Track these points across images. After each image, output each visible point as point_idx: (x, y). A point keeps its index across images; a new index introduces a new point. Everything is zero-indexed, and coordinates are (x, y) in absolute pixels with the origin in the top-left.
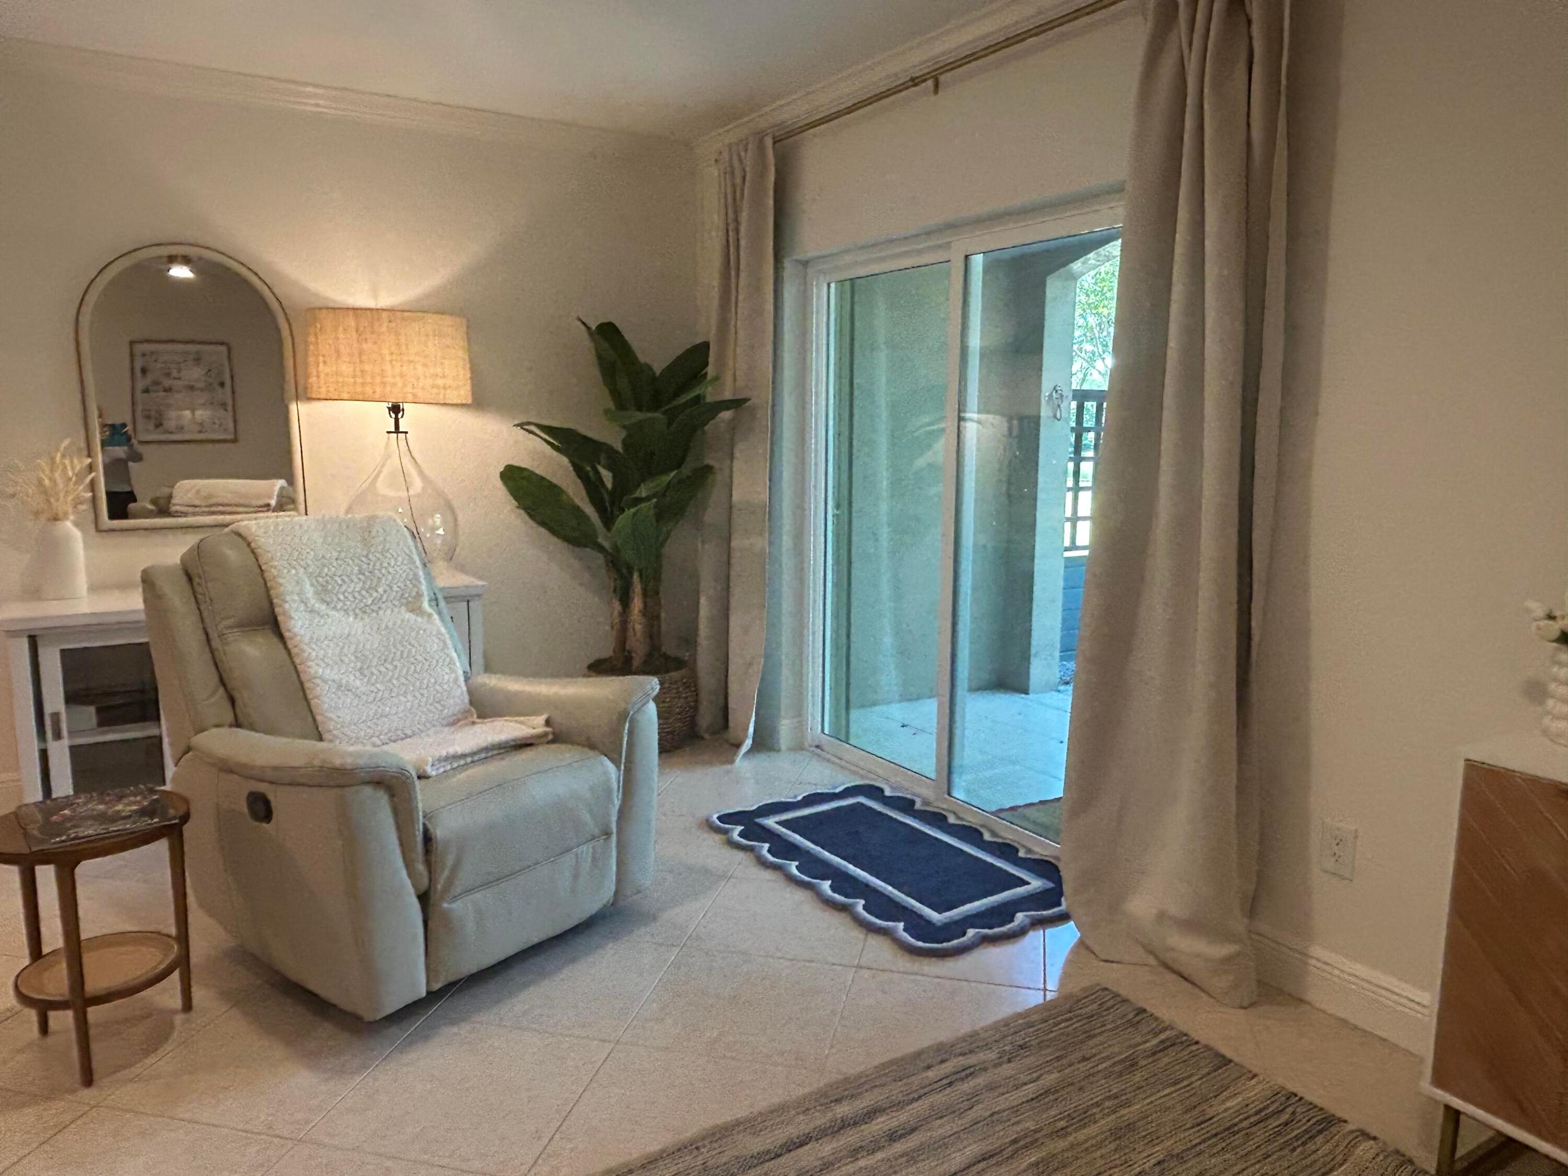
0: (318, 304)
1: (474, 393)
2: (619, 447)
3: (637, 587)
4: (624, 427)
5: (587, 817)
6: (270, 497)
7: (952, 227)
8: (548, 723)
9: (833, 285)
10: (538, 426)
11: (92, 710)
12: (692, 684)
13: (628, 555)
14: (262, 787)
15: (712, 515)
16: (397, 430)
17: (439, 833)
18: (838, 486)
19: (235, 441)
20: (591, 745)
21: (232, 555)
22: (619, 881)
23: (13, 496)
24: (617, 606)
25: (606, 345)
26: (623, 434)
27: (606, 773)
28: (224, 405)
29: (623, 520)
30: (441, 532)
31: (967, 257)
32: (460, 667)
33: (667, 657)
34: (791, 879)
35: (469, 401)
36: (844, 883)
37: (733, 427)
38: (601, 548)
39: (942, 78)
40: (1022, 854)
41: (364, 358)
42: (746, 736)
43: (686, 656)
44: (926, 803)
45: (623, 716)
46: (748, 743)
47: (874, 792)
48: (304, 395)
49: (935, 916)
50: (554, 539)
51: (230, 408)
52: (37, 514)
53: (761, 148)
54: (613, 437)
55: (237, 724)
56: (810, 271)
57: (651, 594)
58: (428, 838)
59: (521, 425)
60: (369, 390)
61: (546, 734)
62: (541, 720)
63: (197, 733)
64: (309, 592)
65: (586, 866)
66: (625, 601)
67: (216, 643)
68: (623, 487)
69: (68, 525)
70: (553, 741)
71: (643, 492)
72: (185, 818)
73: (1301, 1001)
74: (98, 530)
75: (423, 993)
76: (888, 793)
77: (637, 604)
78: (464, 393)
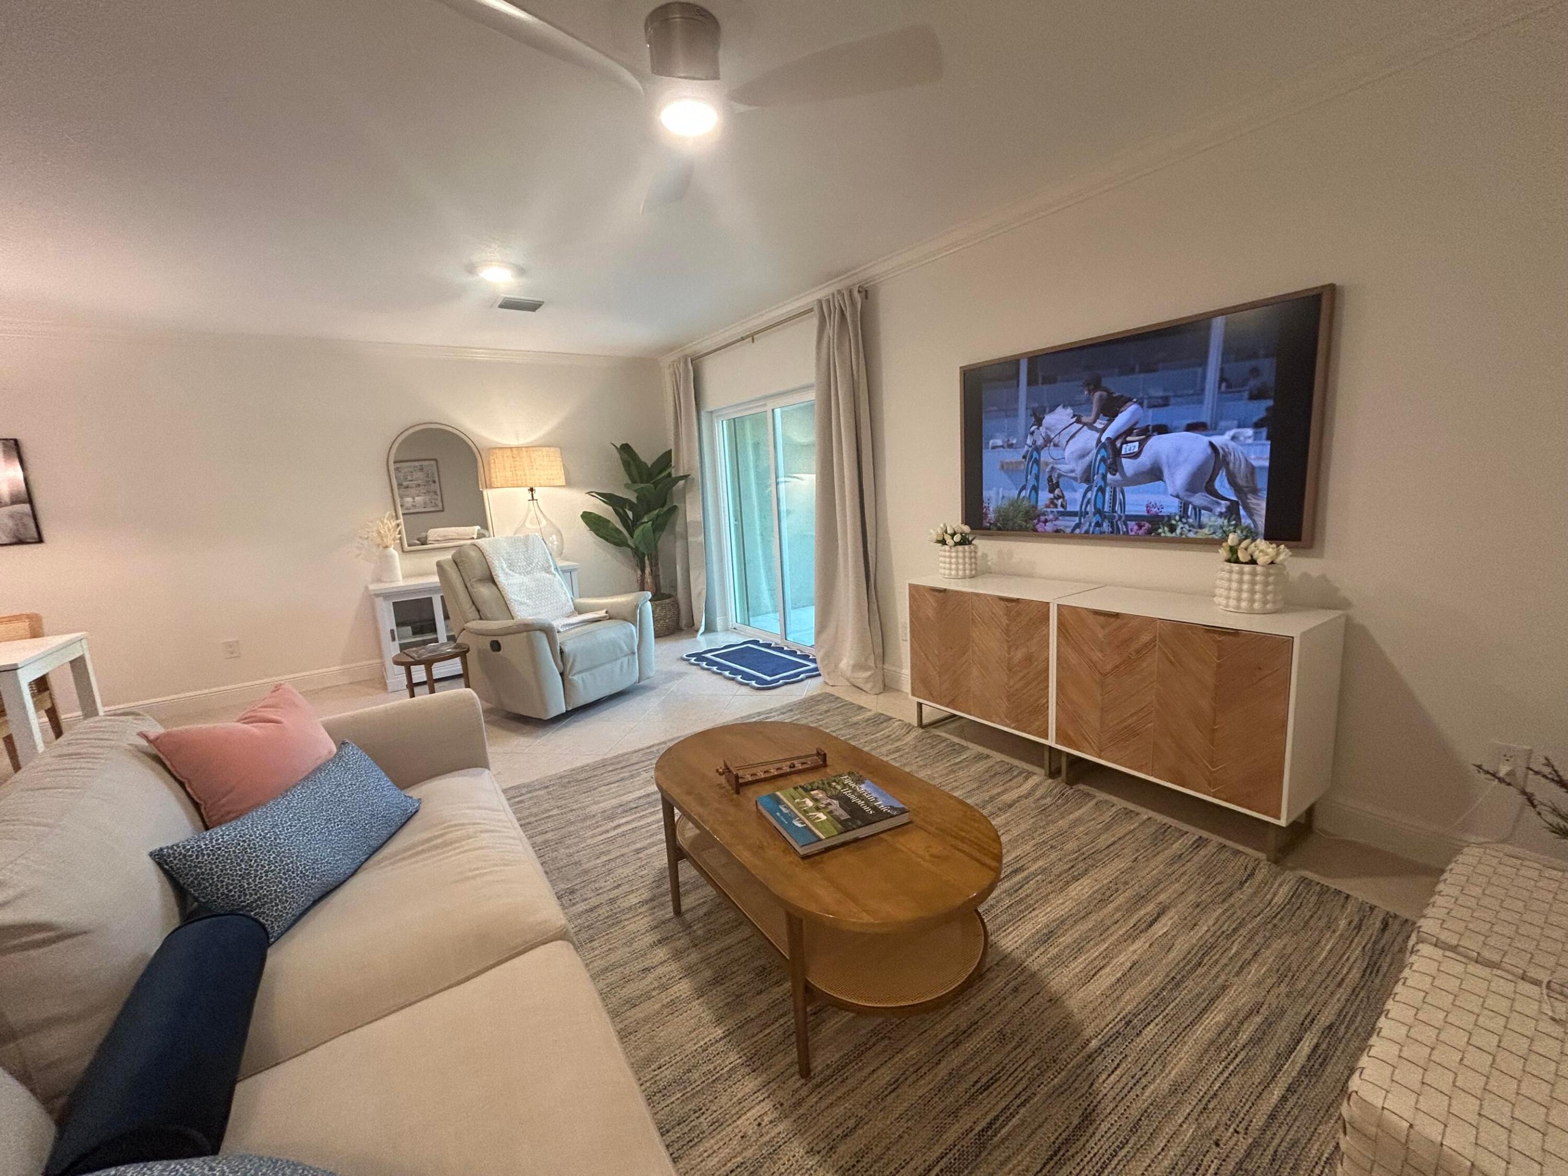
0: (493, 445)
1: (566, 480)
2: (635, 501)
3: (647, 562)
4: (635, 491)
5: (625, 648)
6: (473, 534)
7: (766, 398)
8: (607, 612)
9: (724, 422)
10: (596, 493)
11: (410, 627)
12: (676, 604)
13: (642, 548)
14: (495, 638)
15: (679, 528)
16: (533, 499)
17: (566, 649)
18: (735, 511)
19: (443, 511)
20: (625, 620)
21: (473, 553)
22: (640, 673)
23: (367, 538)
24: (639, 572)
25: (626, 456)
26: (636, 495)
27: (632, 630)
28: (435, 492)
29: (637, 532)
30: (556, 543)
31: (773, 410)
32: (569, 595)
33: (663, 594)
34: (714, 673)
35: (564, 484)
36: (735, 671)
37: (684, 488)
38: (629, 546)
39: (755, 337)
40: (799, 653)
41: (517, 468)
42: (701, 626)
43: (673, 593)
44: (776, 644)
45: (637, 606)
46: (702, 629)
47: (756, 642)
48: (490, 486)
49: (769, 678)
50: (608, 544)
51: (439, 493)
52: (379, 545)
53: (686, 362)
54: (633, 497)
55: (481, 619)
56: (714, 415)
57: (654, 565)
58: (562, 652)
59: (589, 493)
60: (520, 482)
61: (605, 617)
62: (604, 611)
63: (466, 622)
64: (505, 566)
65: (625, 665)
66: (643, 571)
67: (470, 588)
68: (638, 518)
69: (391, 549)
70: (610, 619)
71: (645, 519)
72: (468, 651)
73: (899, 691)
74: (403, 551)
75: (564, 711)
76: (761, 642)
77: (648, 570)
78: (562, 481)
